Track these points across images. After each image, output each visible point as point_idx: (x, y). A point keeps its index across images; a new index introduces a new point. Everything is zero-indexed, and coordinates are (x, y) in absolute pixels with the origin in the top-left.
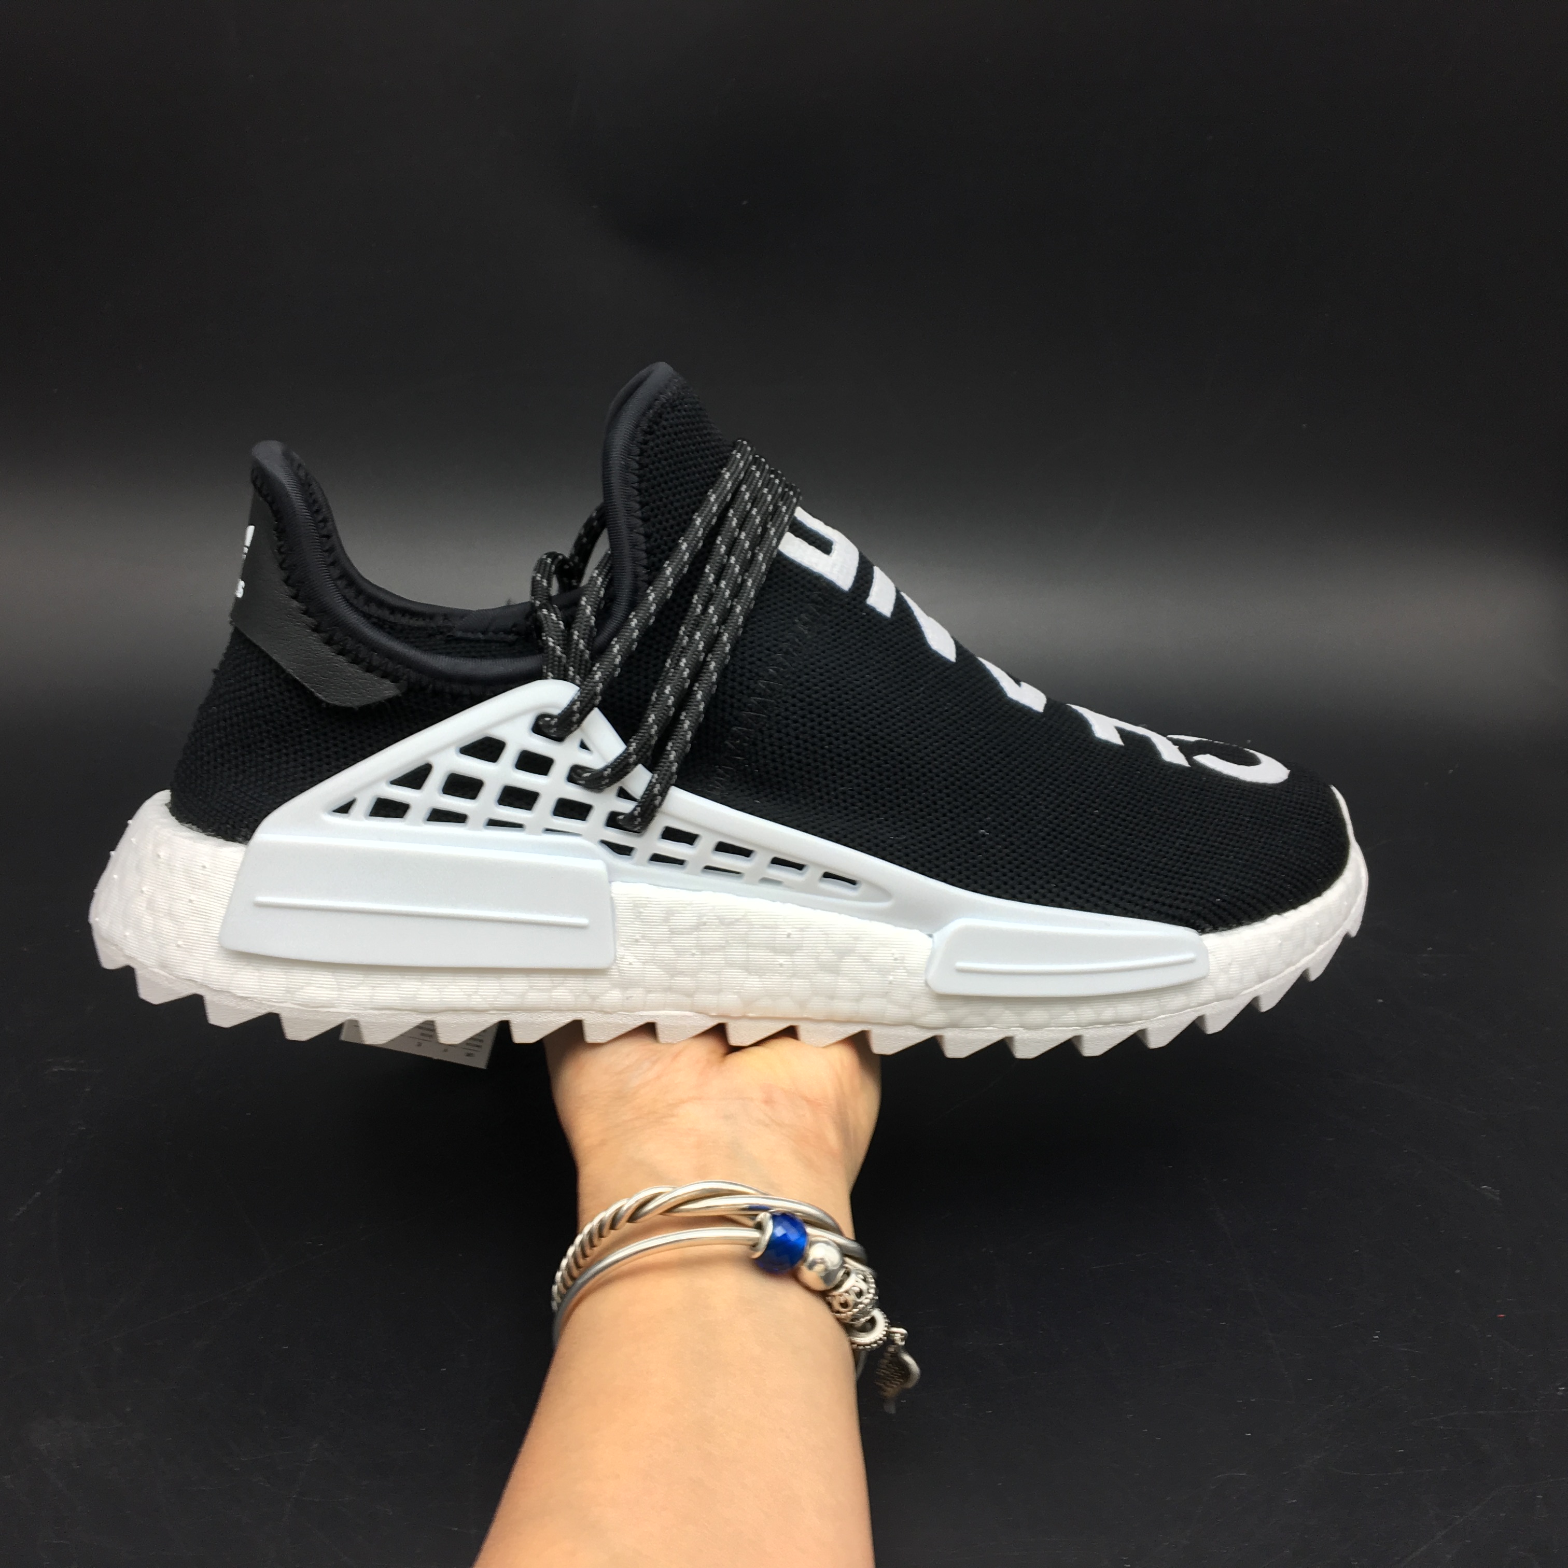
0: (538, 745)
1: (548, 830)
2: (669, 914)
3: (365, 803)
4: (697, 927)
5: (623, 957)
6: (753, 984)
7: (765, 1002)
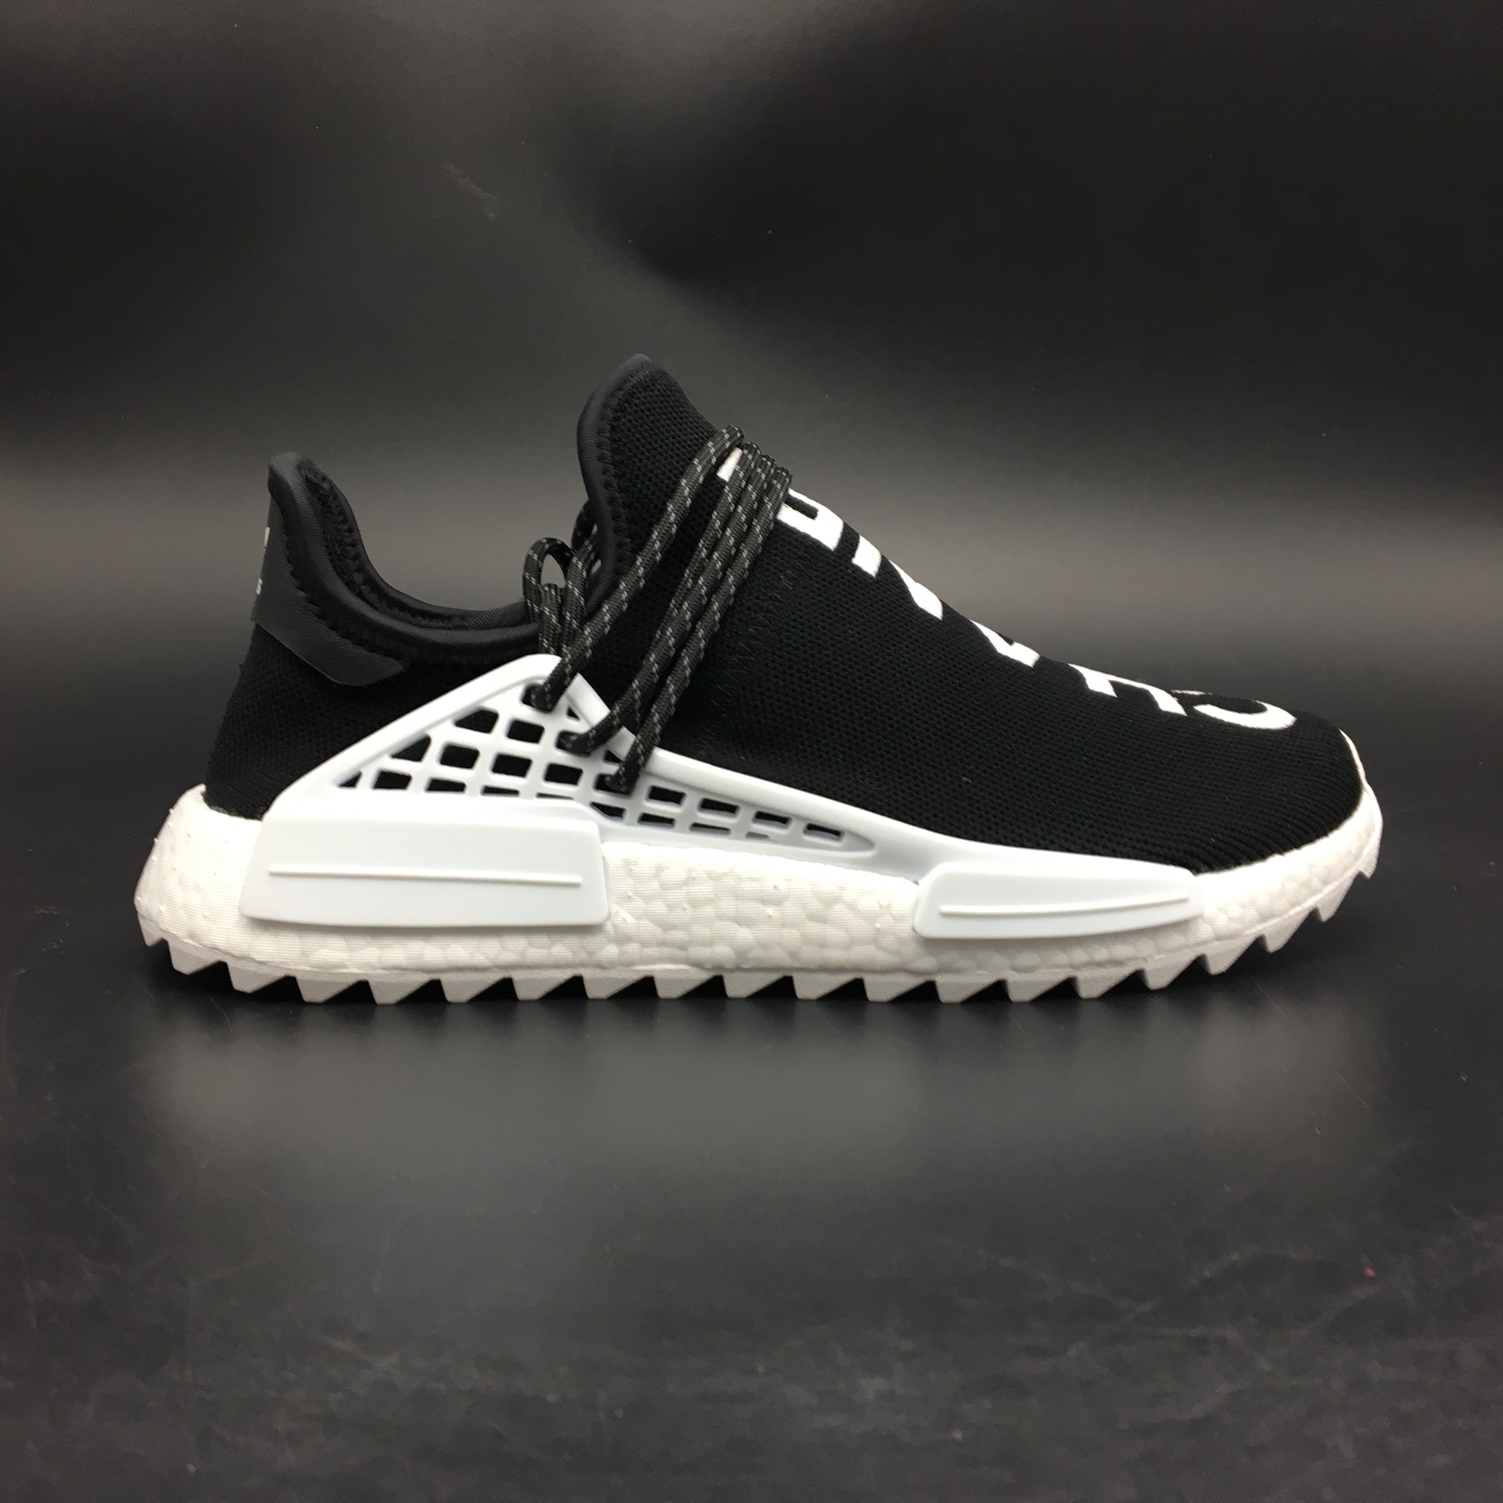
0: (528, 714)
1: (541, 795)
2: (659, 870)
3: (369, 777)
4: (687, 882)
5: (617, 913)
6: (745, 935)
7: (758, 953)
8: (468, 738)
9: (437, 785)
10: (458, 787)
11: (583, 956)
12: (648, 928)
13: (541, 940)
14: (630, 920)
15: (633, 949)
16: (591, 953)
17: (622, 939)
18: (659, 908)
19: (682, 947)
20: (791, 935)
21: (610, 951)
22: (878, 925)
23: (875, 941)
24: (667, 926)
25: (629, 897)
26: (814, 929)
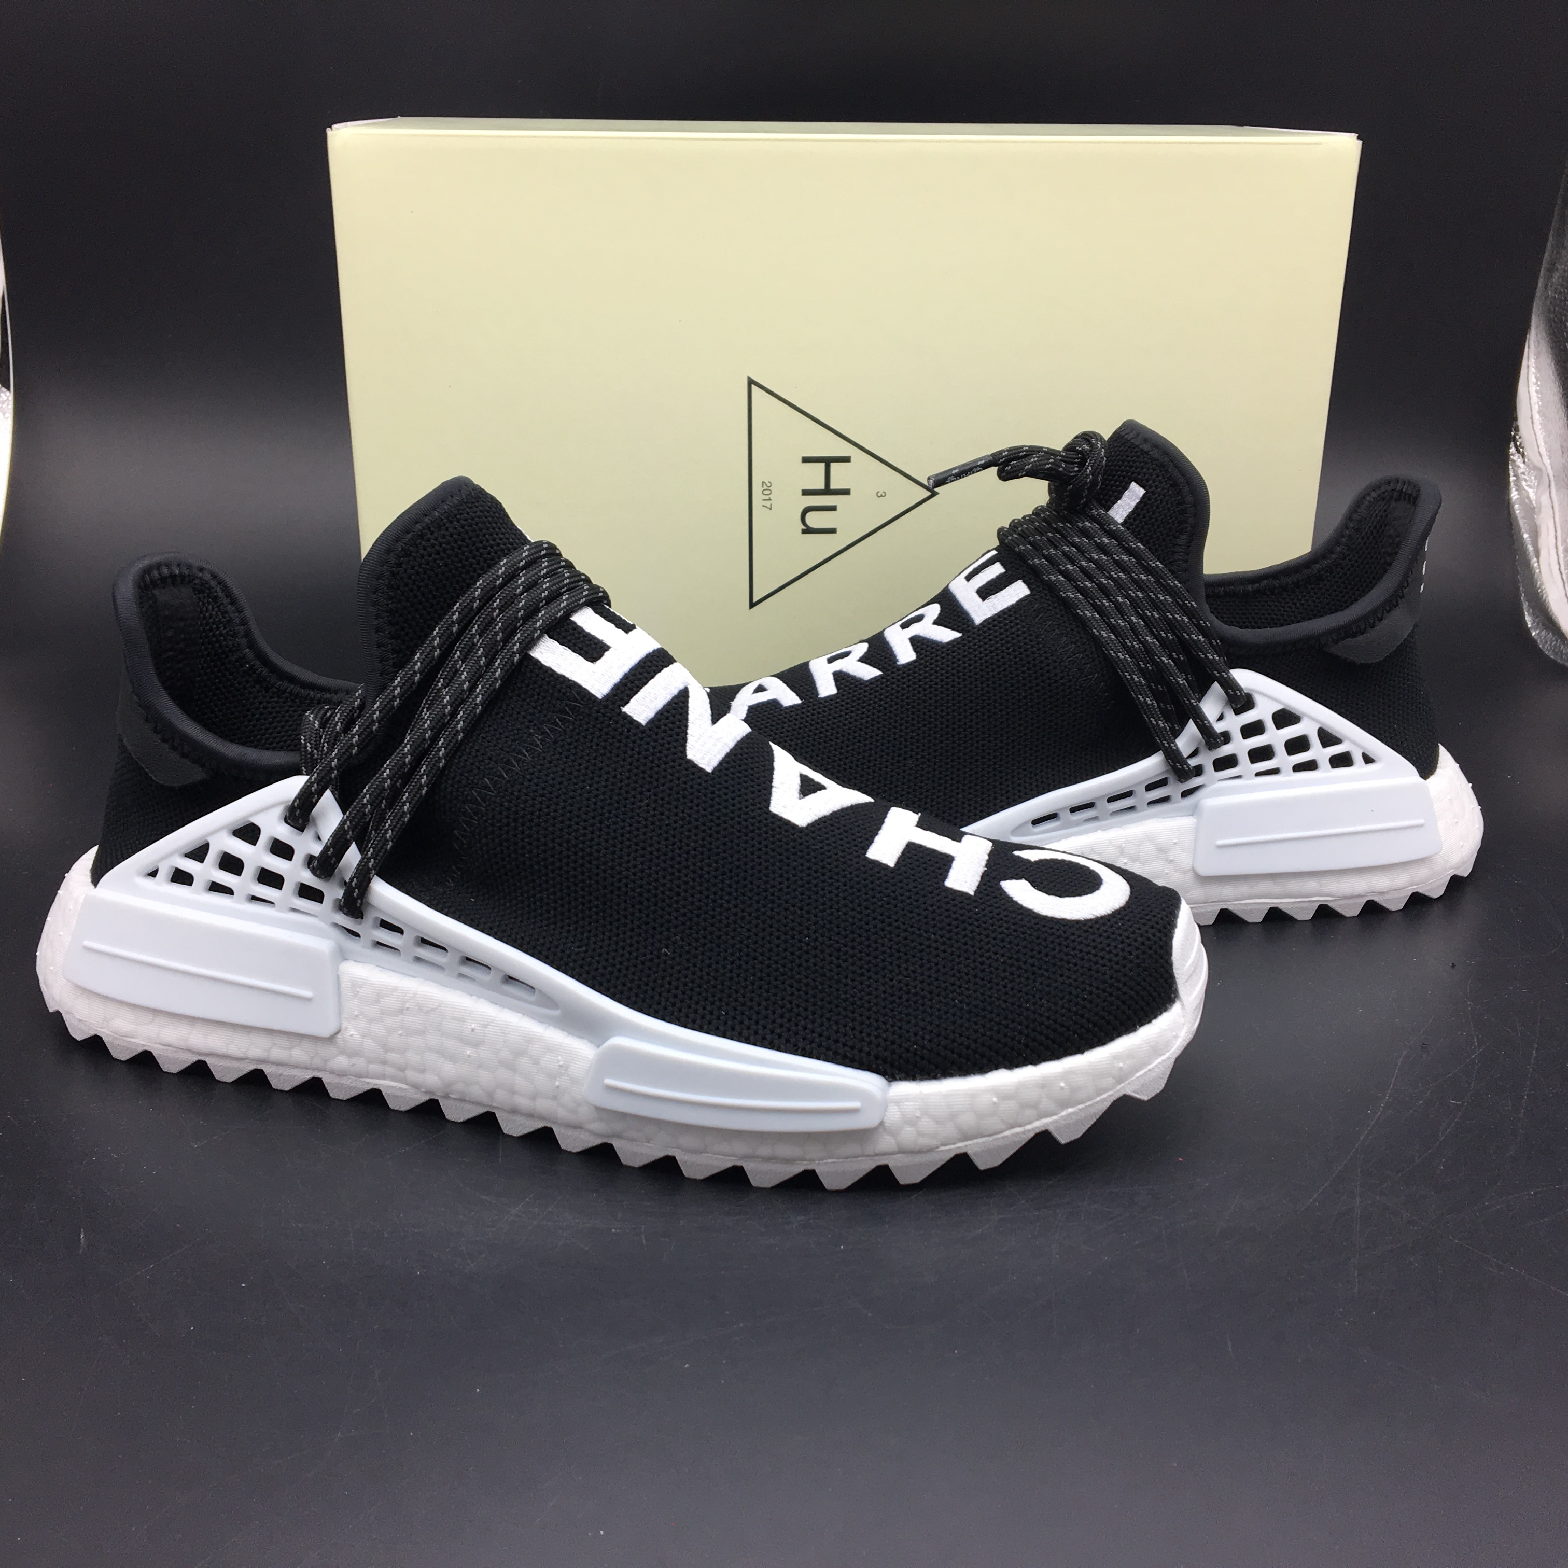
0: (285, 833)
1: (294, 910)
2: (379, 995)
3: (165, 872)
4: (401, 1011)
5: (346, 1029)
6: (449, 1069)
7: (459, 1087)
8: (239, 848)
9: (216, 888)
10: (228, 891)
11: (317, 1062)
12: (370, 1045)
13: (281, 1041)
14: (357, 1037)
15: (360, 1063)
16: (326, 1061)
17: (353, 1054)
18: (378, 1029)
19: (402, 1069)
20: (485, 1077)
21: (341, 1062)
22: (557, 1083)
23: (555, 1098)
24: (386, 1048)
25: (357, 1016)
26: (503, 1074)
